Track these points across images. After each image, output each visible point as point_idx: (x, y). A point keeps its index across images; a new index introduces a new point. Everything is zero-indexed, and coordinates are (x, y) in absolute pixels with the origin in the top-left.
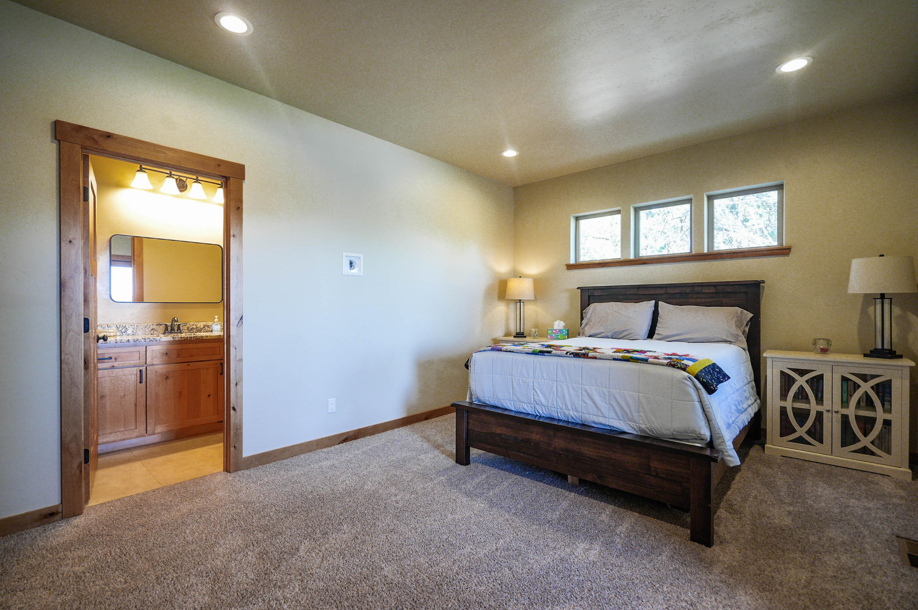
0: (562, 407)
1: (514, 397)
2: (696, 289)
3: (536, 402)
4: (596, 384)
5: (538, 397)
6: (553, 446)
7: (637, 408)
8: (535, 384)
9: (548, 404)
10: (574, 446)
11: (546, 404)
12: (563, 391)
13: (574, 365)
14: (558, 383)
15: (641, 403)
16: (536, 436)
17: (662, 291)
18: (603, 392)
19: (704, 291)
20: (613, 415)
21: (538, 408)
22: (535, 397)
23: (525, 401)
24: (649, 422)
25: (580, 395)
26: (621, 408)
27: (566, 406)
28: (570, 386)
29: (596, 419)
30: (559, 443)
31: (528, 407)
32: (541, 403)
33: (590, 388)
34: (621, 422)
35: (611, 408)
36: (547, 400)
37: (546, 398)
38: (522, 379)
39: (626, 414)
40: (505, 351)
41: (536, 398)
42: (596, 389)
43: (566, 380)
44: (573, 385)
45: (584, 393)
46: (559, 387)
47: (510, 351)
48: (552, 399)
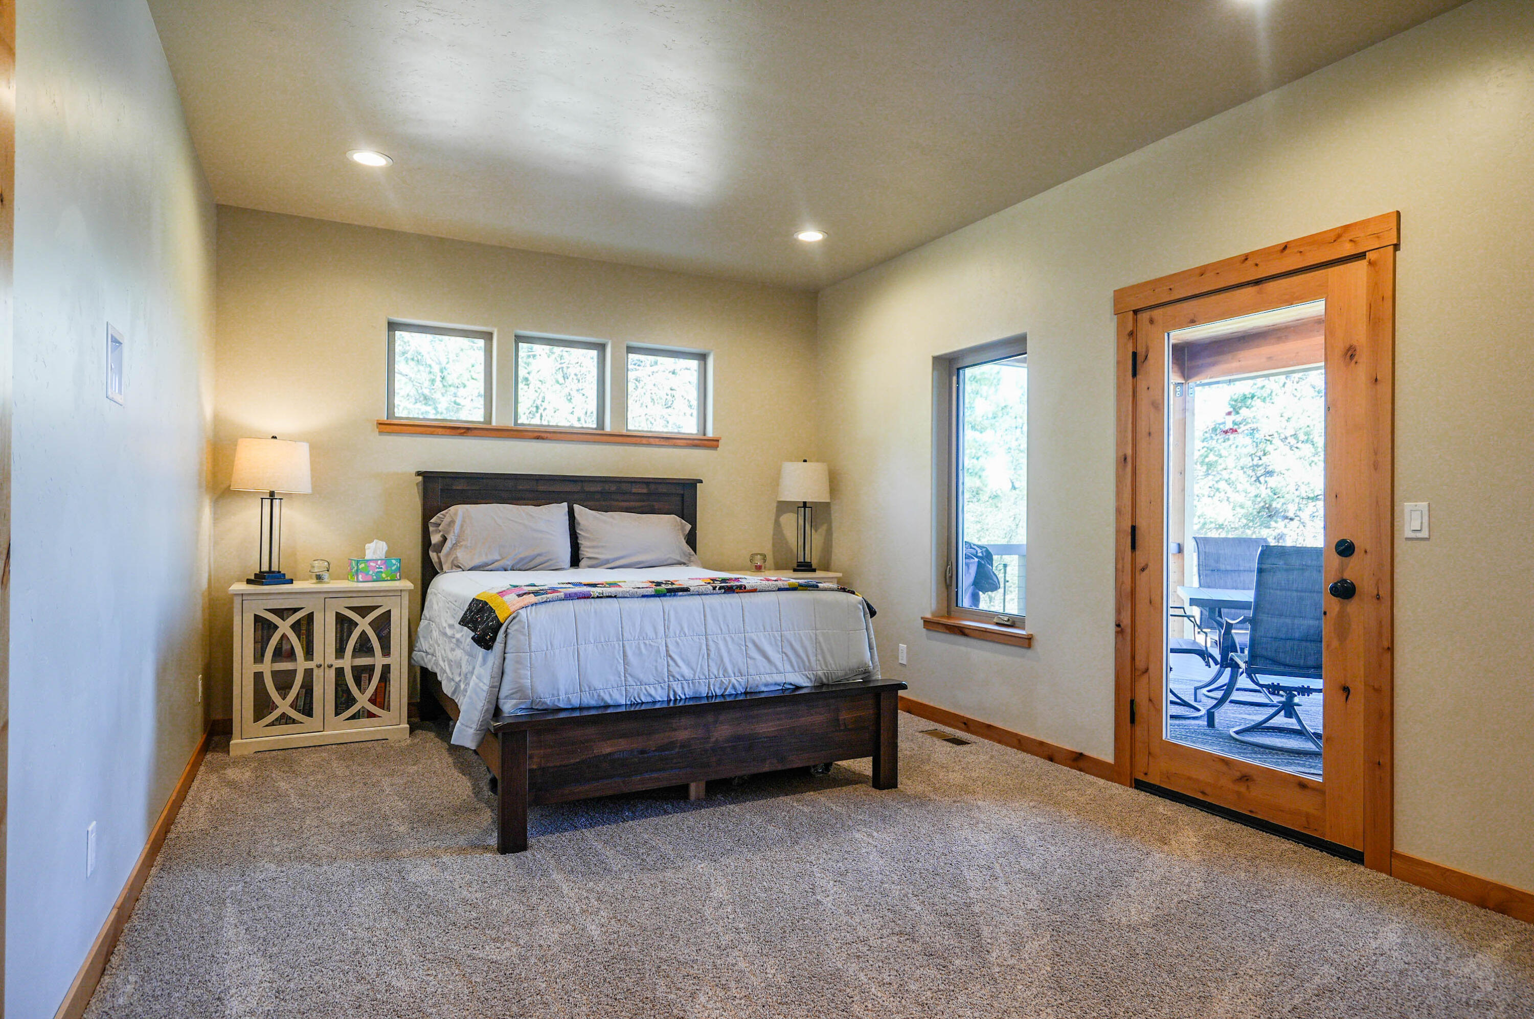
0: (718, 674)
1: (629, 678)
2: (624, 487)
3: (673, 677)
4: (764, 629)
5: (677, 668)
6: (713, 739)
7: (814, 650)
8: (671, 647)
9: (694, 675)
10: (745, 729)
11: (692, 676)
12: (719, 650)
13: (731, 605)
14: (709, 637)
15: (819, 643)
16: (684, 732)
17: (576, 488)
18: (775, 637)
19: (634, 490)
20: (788, 667)
21: (675, 686)
22: (671, 669)
23: (652, 680)
24: (827, 666)
25: (744, 648)
26: (798, 655)
27: (725, 670)
28: (728, 639)
29: (769, 679)
30: (723, 730)
31: (655, 689)
32: (683, 676)
33: (757, 635)
34: (797, 674)
35: (785, 658)
36: (692, 669)
37: (688, 664)
38: (645, 644)
39: (803, 662)
40: (598, 597)
41: (673, 669)
42: (765, 636)
43: (721, 630)
44: (733, 635)
45: (750, 645)
46: (711, 643)
47: (610, 597)
48: (701, 665)
